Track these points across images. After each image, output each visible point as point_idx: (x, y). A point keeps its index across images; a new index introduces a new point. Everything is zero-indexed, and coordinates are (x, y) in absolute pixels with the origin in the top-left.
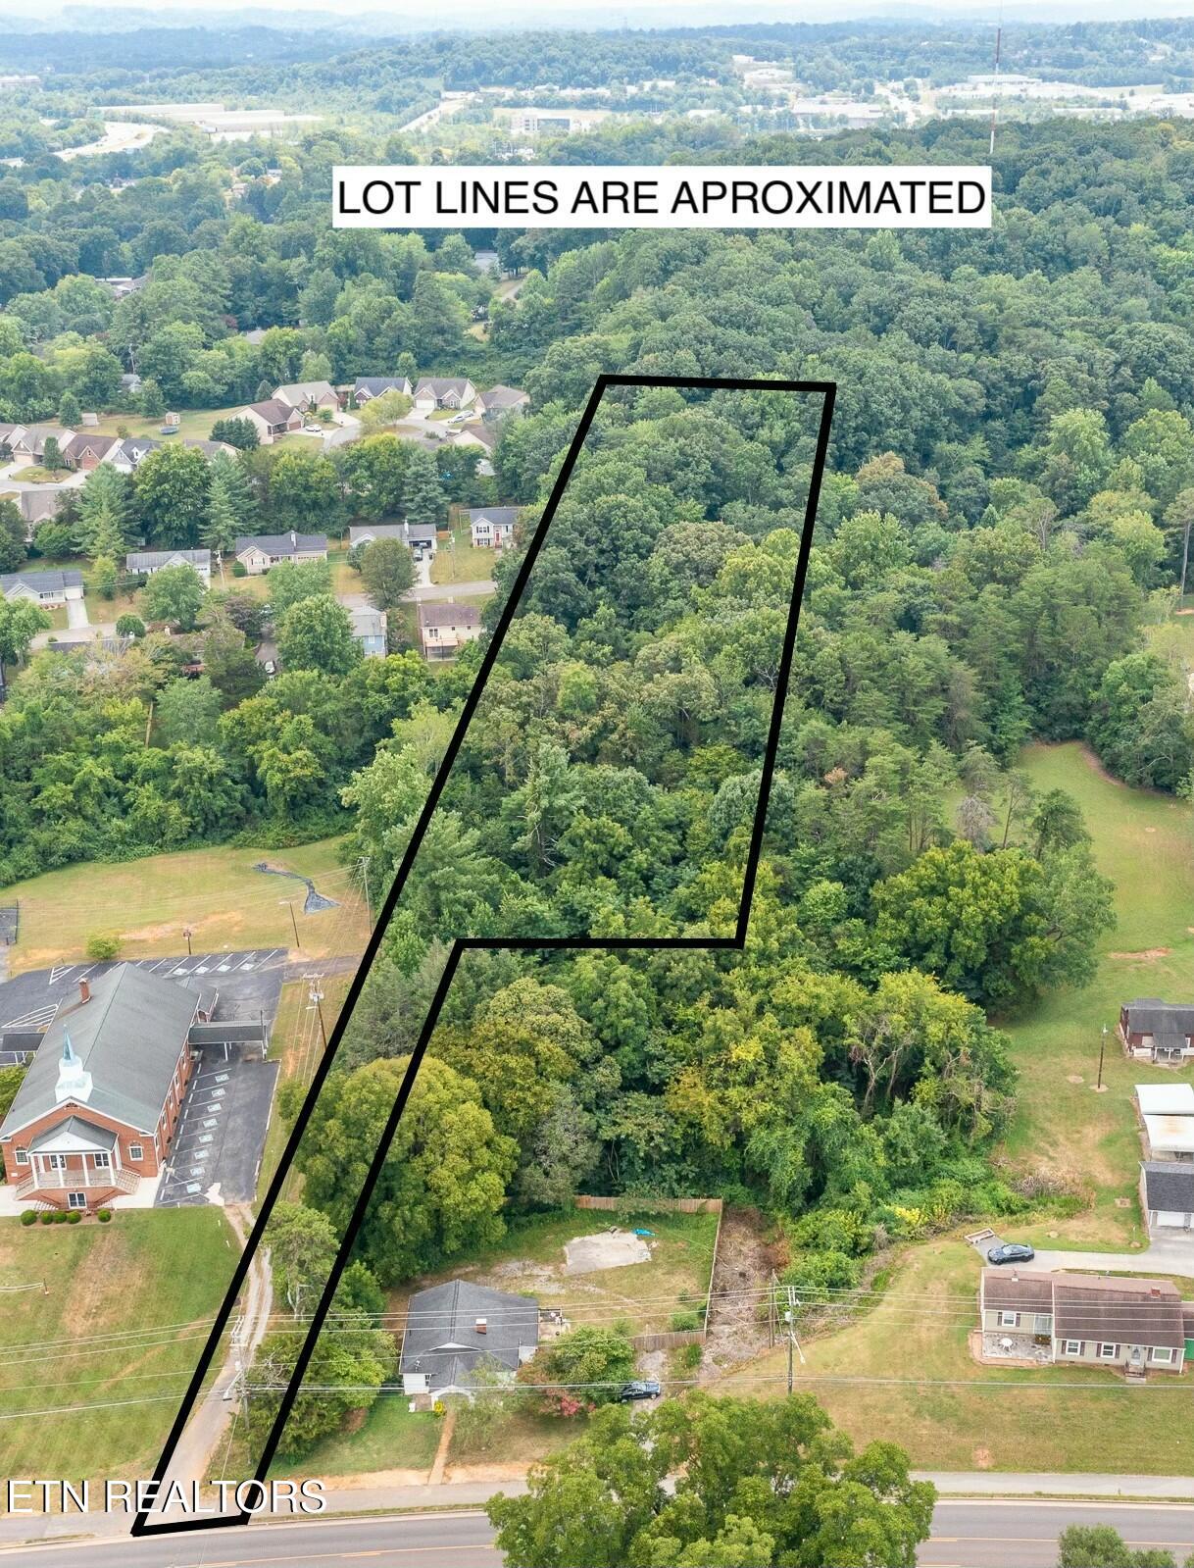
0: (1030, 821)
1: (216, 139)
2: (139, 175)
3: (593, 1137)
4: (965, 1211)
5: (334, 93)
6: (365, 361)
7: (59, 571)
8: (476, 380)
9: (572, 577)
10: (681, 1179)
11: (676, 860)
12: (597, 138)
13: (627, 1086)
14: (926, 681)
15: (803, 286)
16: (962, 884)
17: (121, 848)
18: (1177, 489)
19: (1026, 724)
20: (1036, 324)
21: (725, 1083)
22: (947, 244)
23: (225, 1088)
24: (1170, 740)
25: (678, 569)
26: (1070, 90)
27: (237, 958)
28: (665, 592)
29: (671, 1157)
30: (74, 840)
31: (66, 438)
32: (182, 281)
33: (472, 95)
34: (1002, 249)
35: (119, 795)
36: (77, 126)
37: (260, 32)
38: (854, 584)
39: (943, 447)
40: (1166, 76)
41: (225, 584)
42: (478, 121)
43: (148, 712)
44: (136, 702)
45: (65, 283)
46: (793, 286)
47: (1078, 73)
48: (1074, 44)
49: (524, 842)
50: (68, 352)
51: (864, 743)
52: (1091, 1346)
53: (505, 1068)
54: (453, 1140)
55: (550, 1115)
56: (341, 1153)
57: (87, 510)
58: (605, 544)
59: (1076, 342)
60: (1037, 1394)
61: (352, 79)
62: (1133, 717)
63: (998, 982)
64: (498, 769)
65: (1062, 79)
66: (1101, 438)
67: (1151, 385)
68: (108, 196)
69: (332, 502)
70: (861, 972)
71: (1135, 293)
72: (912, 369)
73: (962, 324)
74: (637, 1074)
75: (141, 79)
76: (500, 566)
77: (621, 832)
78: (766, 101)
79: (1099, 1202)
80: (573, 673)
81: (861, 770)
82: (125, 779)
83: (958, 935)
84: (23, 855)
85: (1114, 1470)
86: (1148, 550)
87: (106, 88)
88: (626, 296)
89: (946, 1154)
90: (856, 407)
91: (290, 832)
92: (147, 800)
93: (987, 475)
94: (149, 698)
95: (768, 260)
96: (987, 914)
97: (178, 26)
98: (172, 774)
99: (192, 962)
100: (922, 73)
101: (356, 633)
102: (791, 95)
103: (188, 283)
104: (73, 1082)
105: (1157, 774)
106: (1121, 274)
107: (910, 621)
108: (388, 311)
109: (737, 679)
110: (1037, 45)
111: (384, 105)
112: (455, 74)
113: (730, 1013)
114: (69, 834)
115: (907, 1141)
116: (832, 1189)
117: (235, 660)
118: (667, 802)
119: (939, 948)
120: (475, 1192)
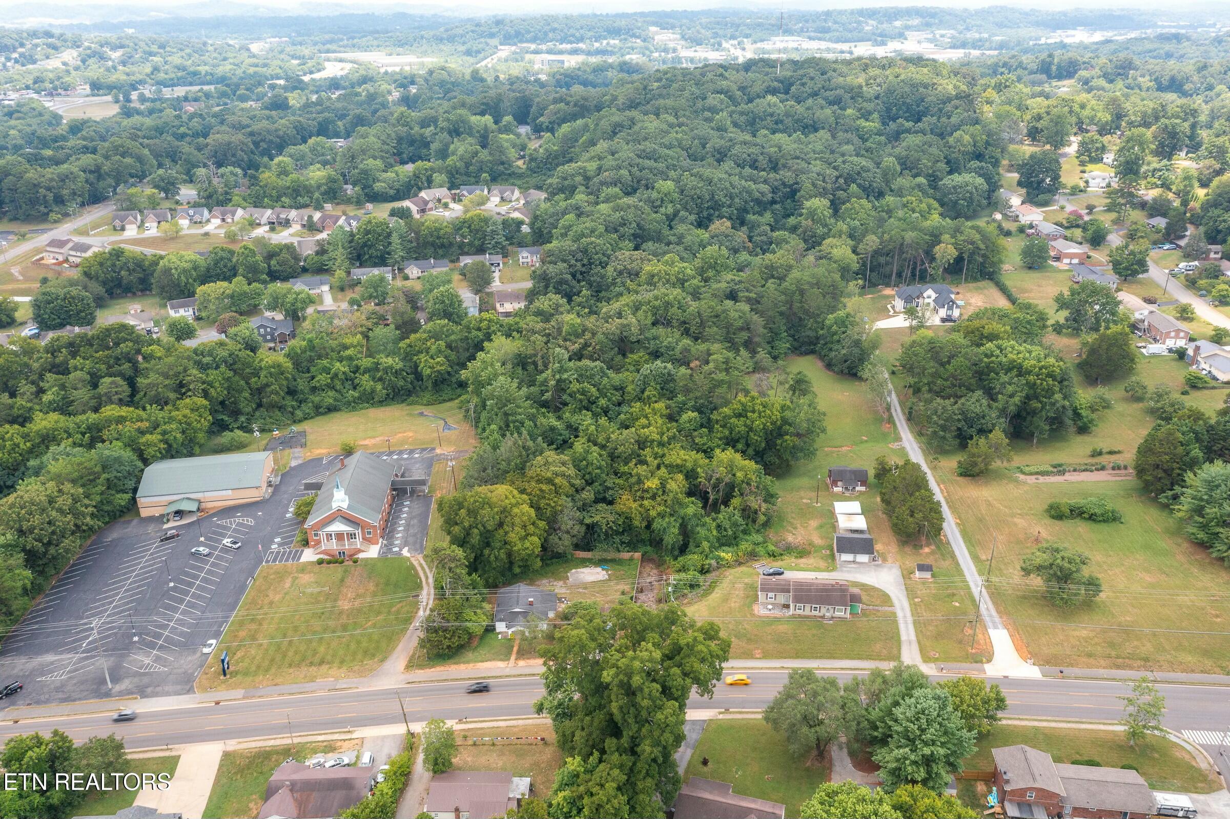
0: (787, 386)
1: (382, 70)
2: (344, 88)
3: (581, 522)
4: (753, 556)
5: (442, 46)
6: (465, 178)
7: (318, 278)
8: (520, 188)
9: (569, 277)
10: (622, 543)
11: (619, 404)
12: (579, 69)
13: (597, 501)
14: (740, 323)
15: (682, 139)
16: (753, 412)
17: (353, 405)
18: (864, 236)
19: (788, 345)
20: (798, 158)
21: (642, 498)
22: (754, 119)
23: (407, 508)
24: (856, 351)
25: (620, 273)
26: (823, 45)
27: (411, 452)
28: (614, 284)
29: (617, 533)
30: (331, 401)
31: (317, 216)
32: (372, 139)
33: (513, 48)
34: (782, 122)
35: (352, 380)
36: (310, 64)
37: (403, 16)
38: (706, 280)
39: (751, 217)
40: (873, 38)
41: (399, 283)
42: (517, 61)
43: (364, 342)
44: (359, 336)
45: (311, 141)
46: (677, 139)
47: (827, 36)
48: (825, 21)
49: (548, 396)
50: (316, 174)
51: (708, 350)
52: (808, 607)
53: (541, 490)
54: (517, 520)
55: (561, 511)
56: (466, 524)
57: (331, 248)
58: (585, 261)
59: (817, 166)
60: (782, 628)
61: (451, 39)
62: (839, 341)
63: (770, 457)
64: (535, 364)
65: (819, 39)
66: (828, 213)
67: (854, 187)
68: (330, 98)
69: (451, 244)
70: (708, 453)
71: (847, 143)
72: (735, 179)
73: (761, 158)
74: (601, 496)
75: (342, 40)
76: (534, 272)
77: (593, 390)
78: (666, 50)
79: (816, 551)
80: (570, 319)
81: (707, 362)
82: (354, 373)
83: (751, 434)
84: (307, 408)
85: (817, 658)
86: (848, 265)
87: (324, 44)
88: (594, 144)
89: (745, 532)
90: (707, 197)
91: (434, 398)
92: (366, 382)
93: (772, 231)
94: (367, 337)
95: (665, 127)
96: (765, 425)
97: (360, 12)
98: (377, 370)
99: (390, 454)
100: (747, 36)
101: (464, 306)
102: (679, 47)
103: (375, 140)
104: (340, 500)
105: (850, 368)
106: (841, 134)
107: (732, 296)
108: (476, 153)
109: (649, 322)
110: (807, 21)
111: (468, 53)
112: (505, 37)
113: (645, 467)
114: (329, 398)
115: (726, 524)
116: (691, 546)
117: (406, 317)
118: (616, 378)
119: (743, 441)
120: (527, 544)
